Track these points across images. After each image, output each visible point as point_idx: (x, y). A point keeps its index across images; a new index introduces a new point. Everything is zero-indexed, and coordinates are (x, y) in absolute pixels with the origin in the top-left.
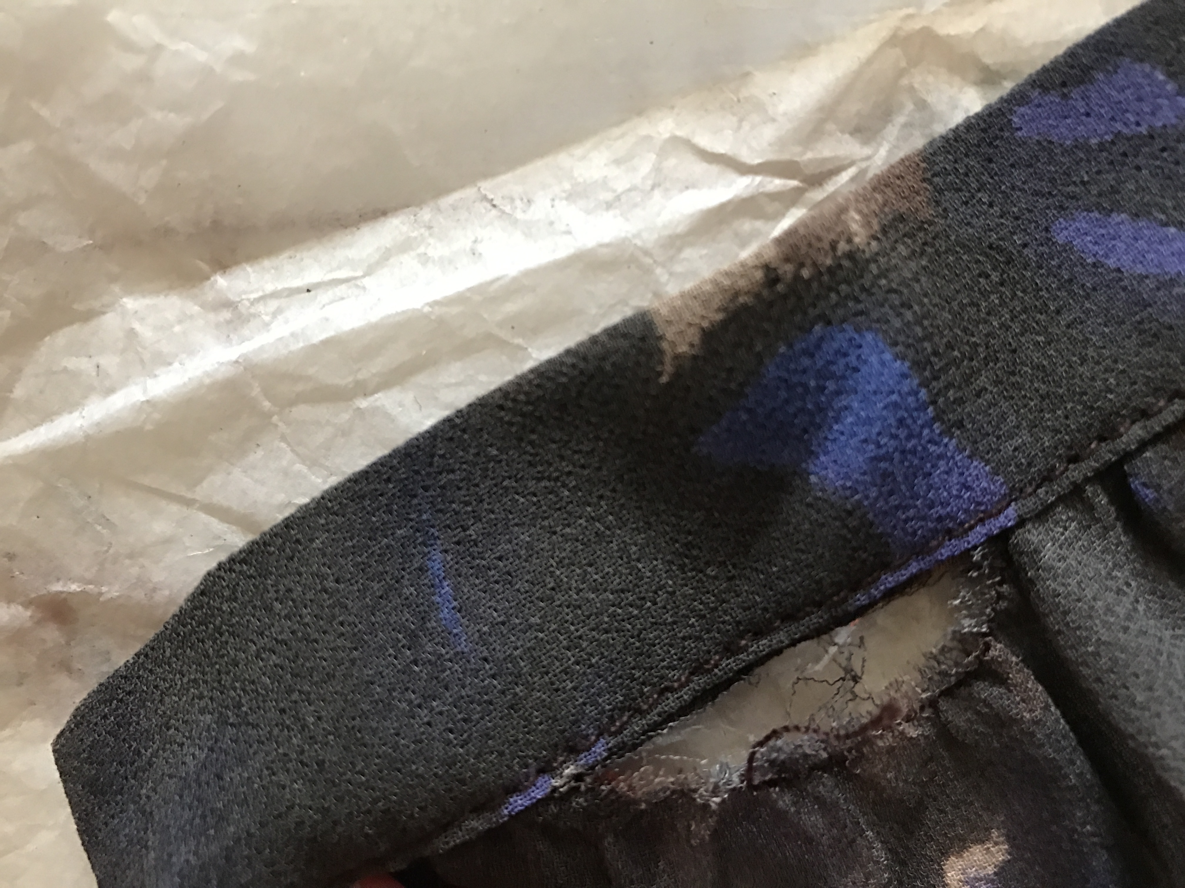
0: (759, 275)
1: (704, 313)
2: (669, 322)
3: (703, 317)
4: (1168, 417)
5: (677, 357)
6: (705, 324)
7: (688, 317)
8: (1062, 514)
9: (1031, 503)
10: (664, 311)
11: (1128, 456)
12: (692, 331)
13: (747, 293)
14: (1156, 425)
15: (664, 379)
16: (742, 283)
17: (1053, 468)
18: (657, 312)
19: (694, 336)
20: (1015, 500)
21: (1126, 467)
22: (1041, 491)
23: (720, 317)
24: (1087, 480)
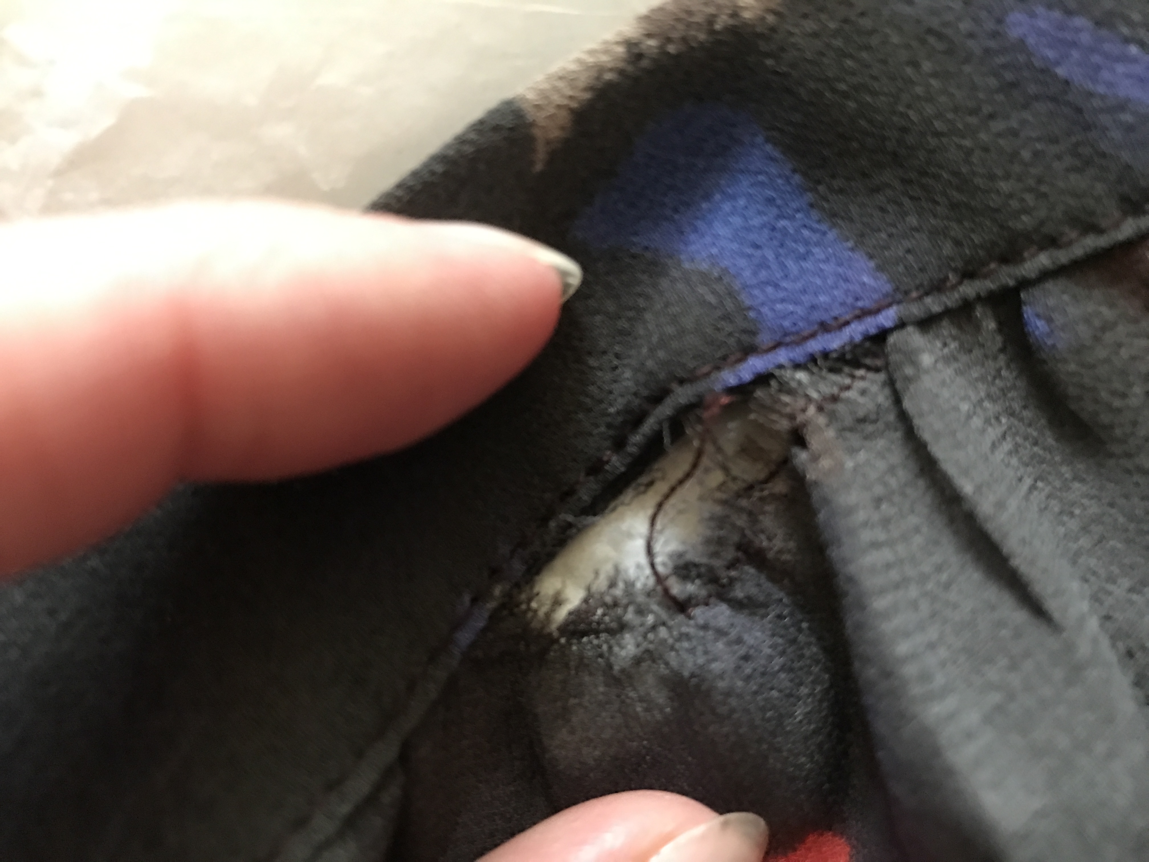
0: (620, 50)
1: (571, 93)
2: (538, 107)
3: (571, 98)
4: (1078, 251)
5: (548, 142)
6: (574, 105)
7: (557, 99)
8: (946, 328)
9: (916, 310)
10: (531, 96)
11: (1025, 284)
12: (564, 113)
13: (611, 70)
14: (1063, 257)
15: (539, 167)
16: (604, 58)
17: (947, 278)
18: (523, 99)
19: (564, 117)
20: (899, 302)
21: (1022, 295)
22: (928, 300)
23: (587, 96)
24: (979, 298)
